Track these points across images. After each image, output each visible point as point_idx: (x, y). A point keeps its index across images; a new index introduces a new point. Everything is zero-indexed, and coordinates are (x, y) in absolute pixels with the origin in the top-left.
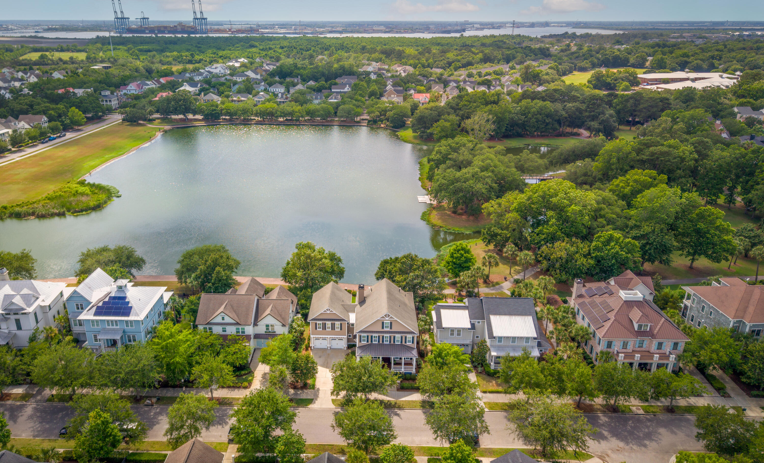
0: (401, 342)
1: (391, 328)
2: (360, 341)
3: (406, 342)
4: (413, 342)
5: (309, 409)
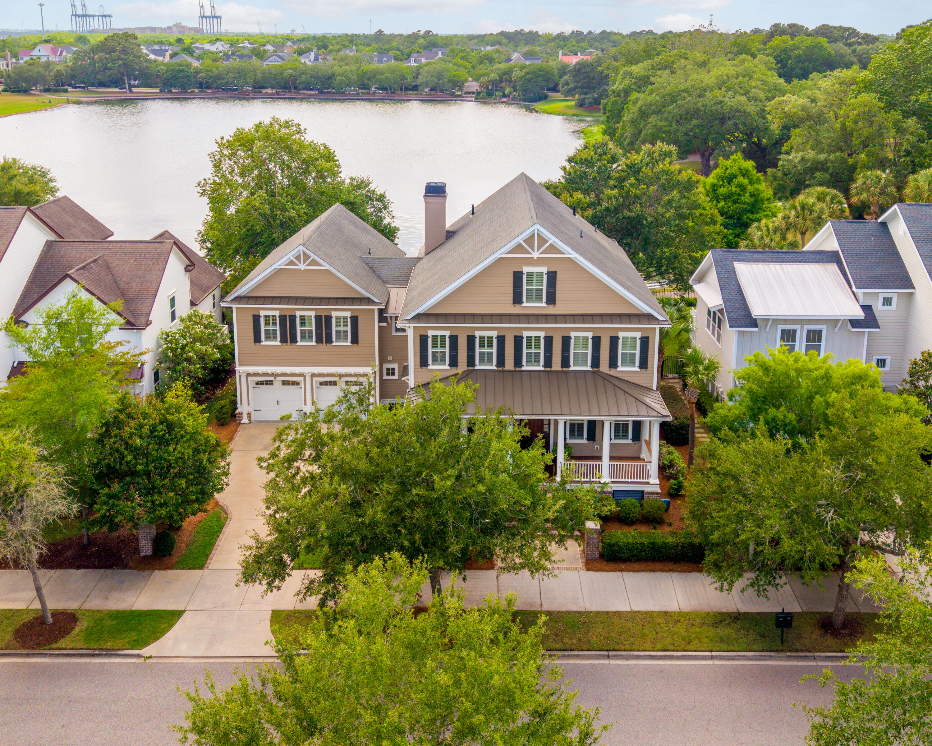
0: (596, 363)
1: (551, 300)
2: (424, 362)
3: (613, 364)
4: (644, 364)
5: (142, 660)
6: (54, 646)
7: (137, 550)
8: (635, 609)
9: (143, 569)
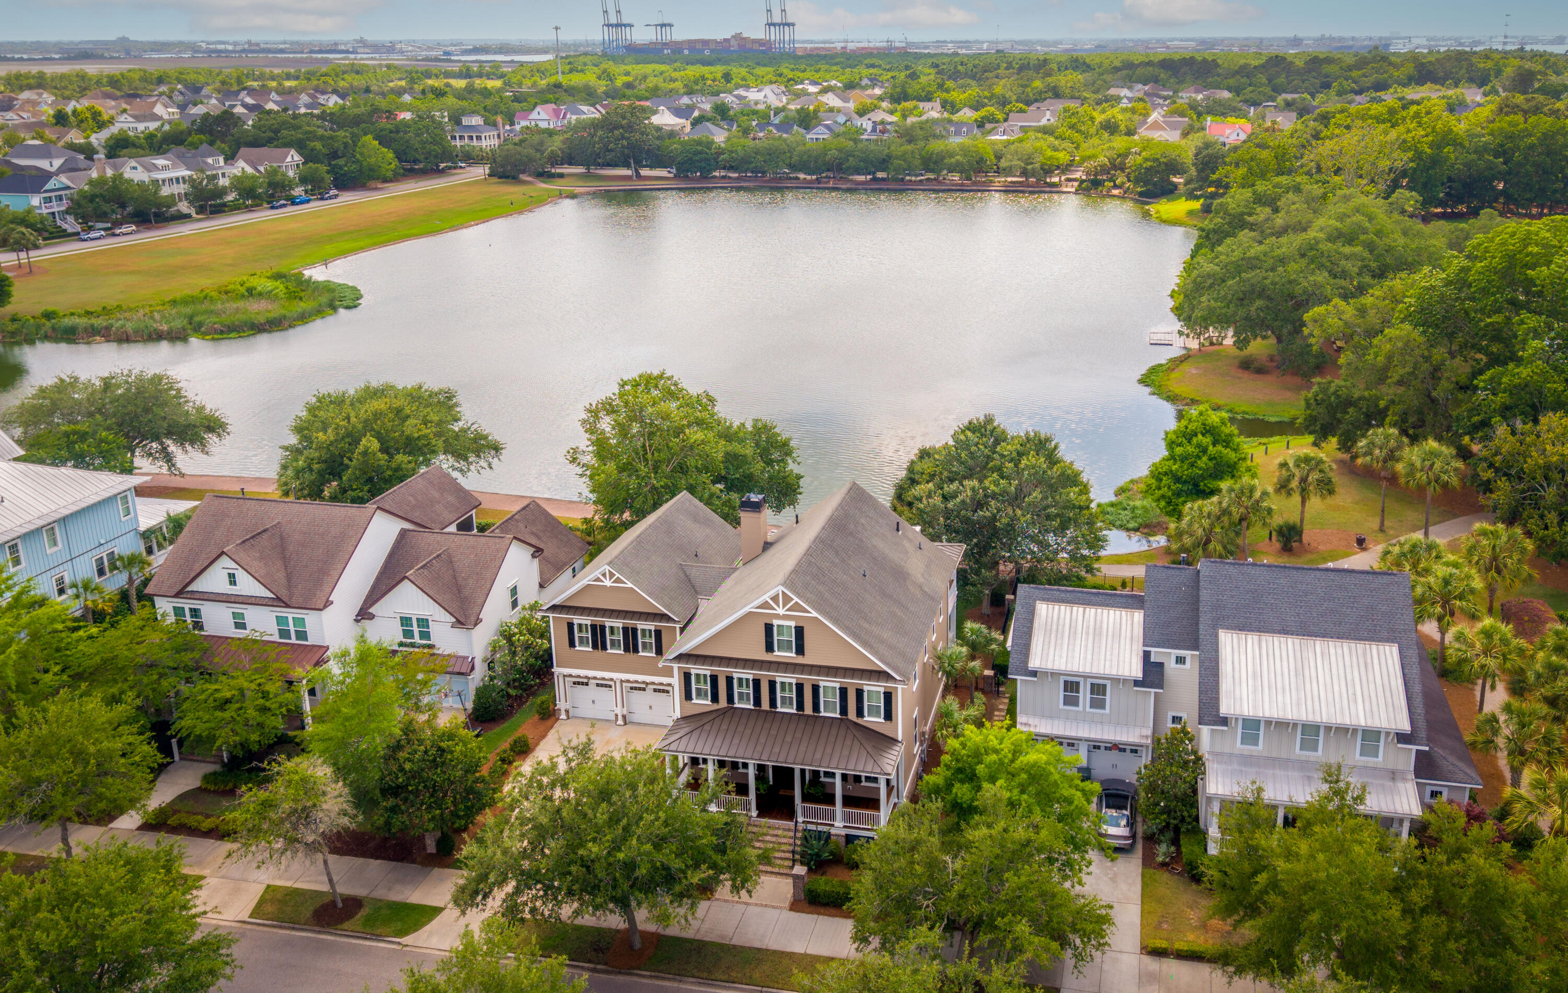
0: (844, 711)
1: (800, 650)
2: (688, 696)
3: (860, 713)
4: (888, 716)
5: (399, 947)
6: (340, 927)
7: (425, 849)
8: (809, 952)
9: (426, 866)
